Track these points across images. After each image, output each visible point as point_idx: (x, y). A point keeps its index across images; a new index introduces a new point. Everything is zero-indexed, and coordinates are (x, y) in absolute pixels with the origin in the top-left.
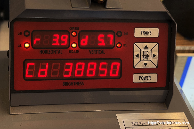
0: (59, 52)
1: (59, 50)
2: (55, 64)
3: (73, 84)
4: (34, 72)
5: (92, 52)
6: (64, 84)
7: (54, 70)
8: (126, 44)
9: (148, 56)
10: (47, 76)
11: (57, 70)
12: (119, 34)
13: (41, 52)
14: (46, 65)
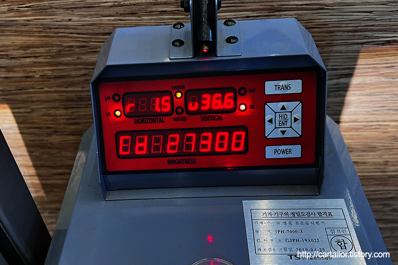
0: (160, 121)
1: (160, 118)
2: (156, 136)
3: (181, 162)
4: (129, 147)
5: (205, 118)
6: (169, 162)
7: (155, 144)
8: (253, 106)
9: (286, 121)
10: (147, 153)
11: (159, 144)
12: (242, 92)
13: (136, 122)
14: (144, 138)
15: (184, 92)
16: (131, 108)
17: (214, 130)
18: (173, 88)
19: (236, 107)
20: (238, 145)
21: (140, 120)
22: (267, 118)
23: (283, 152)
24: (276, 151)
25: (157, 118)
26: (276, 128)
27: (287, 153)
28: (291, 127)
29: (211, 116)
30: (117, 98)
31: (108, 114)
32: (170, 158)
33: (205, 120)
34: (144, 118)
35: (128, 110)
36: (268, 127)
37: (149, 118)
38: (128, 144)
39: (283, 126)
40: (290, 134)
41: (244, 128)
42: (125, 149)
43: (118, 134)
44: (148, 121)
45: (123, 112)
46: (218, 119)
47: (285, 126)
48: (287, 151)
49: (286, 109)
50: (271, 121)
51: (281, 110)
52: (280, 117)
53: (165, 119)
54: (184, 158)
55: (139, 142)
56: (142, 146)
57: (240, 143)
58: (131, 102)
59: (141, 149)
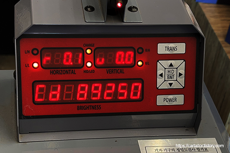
0: (72, 73)
1: (72, 70)
2: (68, 86)
3: (88, 108)
4: (44, 95)
5: (110, 71)
6: (78, 108)
7: (67, 93)
8: (148, 62)
9: (173, 76)
10: (60, 99)
11: (70, 92)
12: (140, 51)
13: (52, 73)
14: (57, 87)
15: (93, 48)
16: (48, 61)
17: (117, 81)
18: (85, 45)
19: (136, 63)
20: (135, 94)
21: (55, 71)
22: (159, 72)
23: (170, 100)
24: (165, 99)
25: (70, 70)
26: (165, 81)
27: (173, 101)
28: (177, 80)
29: (115, 70)
30: (35, 52)
31: (27, 66)
32: (79, 105)
33: (110, 73)
34: (58, 70)
35: (44, 62)
36: (160, 80)
37: (63, 70)
38: (43, 92)
39: (171, 79)
40: (175, 86)
41: (141, 81)
42: (40, 96)
43: (35, 83)
44: (62, 73)
45: (41, 64)
46: (120, 72)
47: (172, 79)
48: (173, 100)
49: (173, 66)
50: (161, 75)
51: (170, 66)
52: (168, 72)
53: (77, 70)
54: (92, 104)
55: (53, 91)
56: (56, 94)
57: (137, 93)
58: (48, 56)
59: (54, 96)
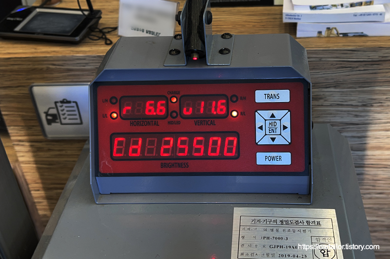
0: (154, 124)
1: (155, 121)
2: (150, 139)
3: (174, 165)
4: (123, 150)
7: (149, 147)
8: (244, 112)
9: (276, 129)
10: (141, 155)
11: (153, 147)
14: (138, 141)
15: (179, 96)
16: (128, 111)
17: (207, 134)
18: (169, 92)
19: (229, 113)
20: (230, 150)
21: (135, 123)
22: (257, 126)
23: (273, 158)
24: (266, 158)
25: (152, 121)
26: (266, 135)
28: (280, 134)
29: (204, 121)
30: (114, 101)
31: (105, 116)
32: (164, 161)
33: (198, 125)
34: (139, 121)
35: (124, 113)
36: (259, 134)
37: (145, 120)
38: (122, 146)
40: (279, 141)
41: (236, 134)
42: (119, 151)
43: (113, 136)
44: (143, 124)
45: (120, 115)
46: (211, 123)
47: (275, 133)
48: (277, 158)
49: (275, 117)
50: (261, 128)
51: (271, 117)
52: (270, 124)
53: (160, 121)
54: (177, 161)
55: (133, 145)
56: (136, 149)
57: (232, 148)
58: (128, 105)
